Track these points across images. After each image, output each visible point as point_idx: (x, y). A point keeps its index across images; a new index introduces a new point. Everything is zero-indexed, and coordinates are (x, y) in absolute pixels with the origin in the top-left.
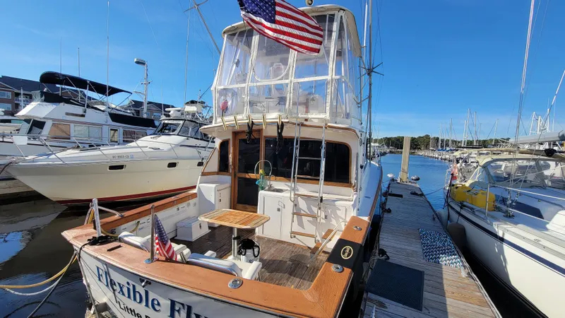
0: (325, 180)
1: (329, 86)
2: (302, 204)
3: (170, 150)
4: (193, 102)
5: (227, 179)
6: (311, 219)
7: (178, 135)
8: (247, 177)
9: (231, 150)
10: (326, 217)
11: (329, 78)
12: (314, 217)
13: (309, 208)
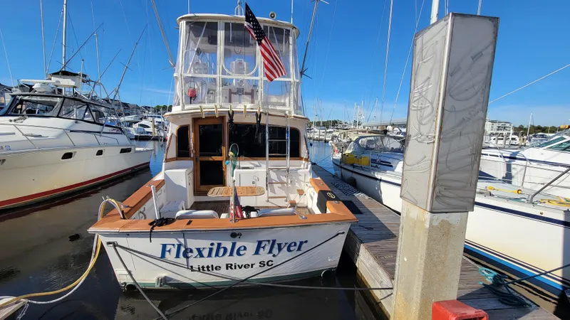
0: (290, 156)
1: (292, 86)
2: (273, 175)
3: (59, 136)
4: (65, 74)
5: (190, 163)
6: (280, 185)
7: (58, 117)
8: (211, 159)
9: (192, 135)
10: (291, 182)
11: (291, 80)
12: (282, 183)
13: (279, 178)
